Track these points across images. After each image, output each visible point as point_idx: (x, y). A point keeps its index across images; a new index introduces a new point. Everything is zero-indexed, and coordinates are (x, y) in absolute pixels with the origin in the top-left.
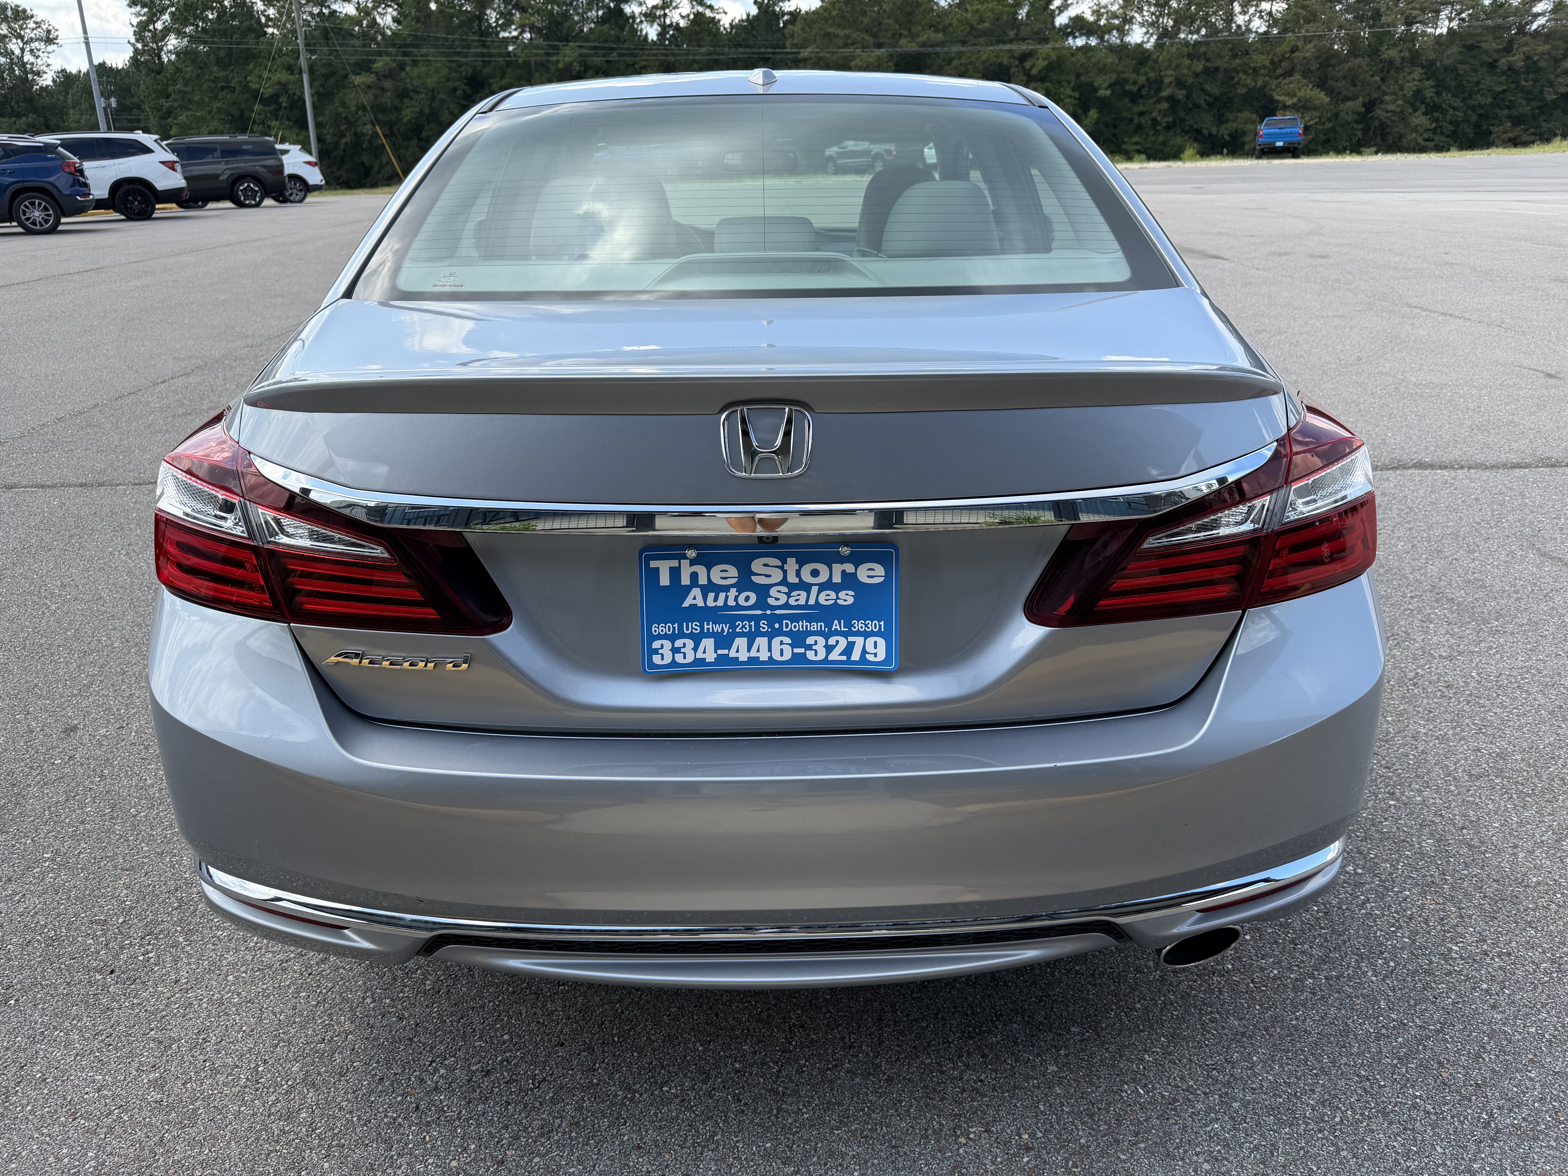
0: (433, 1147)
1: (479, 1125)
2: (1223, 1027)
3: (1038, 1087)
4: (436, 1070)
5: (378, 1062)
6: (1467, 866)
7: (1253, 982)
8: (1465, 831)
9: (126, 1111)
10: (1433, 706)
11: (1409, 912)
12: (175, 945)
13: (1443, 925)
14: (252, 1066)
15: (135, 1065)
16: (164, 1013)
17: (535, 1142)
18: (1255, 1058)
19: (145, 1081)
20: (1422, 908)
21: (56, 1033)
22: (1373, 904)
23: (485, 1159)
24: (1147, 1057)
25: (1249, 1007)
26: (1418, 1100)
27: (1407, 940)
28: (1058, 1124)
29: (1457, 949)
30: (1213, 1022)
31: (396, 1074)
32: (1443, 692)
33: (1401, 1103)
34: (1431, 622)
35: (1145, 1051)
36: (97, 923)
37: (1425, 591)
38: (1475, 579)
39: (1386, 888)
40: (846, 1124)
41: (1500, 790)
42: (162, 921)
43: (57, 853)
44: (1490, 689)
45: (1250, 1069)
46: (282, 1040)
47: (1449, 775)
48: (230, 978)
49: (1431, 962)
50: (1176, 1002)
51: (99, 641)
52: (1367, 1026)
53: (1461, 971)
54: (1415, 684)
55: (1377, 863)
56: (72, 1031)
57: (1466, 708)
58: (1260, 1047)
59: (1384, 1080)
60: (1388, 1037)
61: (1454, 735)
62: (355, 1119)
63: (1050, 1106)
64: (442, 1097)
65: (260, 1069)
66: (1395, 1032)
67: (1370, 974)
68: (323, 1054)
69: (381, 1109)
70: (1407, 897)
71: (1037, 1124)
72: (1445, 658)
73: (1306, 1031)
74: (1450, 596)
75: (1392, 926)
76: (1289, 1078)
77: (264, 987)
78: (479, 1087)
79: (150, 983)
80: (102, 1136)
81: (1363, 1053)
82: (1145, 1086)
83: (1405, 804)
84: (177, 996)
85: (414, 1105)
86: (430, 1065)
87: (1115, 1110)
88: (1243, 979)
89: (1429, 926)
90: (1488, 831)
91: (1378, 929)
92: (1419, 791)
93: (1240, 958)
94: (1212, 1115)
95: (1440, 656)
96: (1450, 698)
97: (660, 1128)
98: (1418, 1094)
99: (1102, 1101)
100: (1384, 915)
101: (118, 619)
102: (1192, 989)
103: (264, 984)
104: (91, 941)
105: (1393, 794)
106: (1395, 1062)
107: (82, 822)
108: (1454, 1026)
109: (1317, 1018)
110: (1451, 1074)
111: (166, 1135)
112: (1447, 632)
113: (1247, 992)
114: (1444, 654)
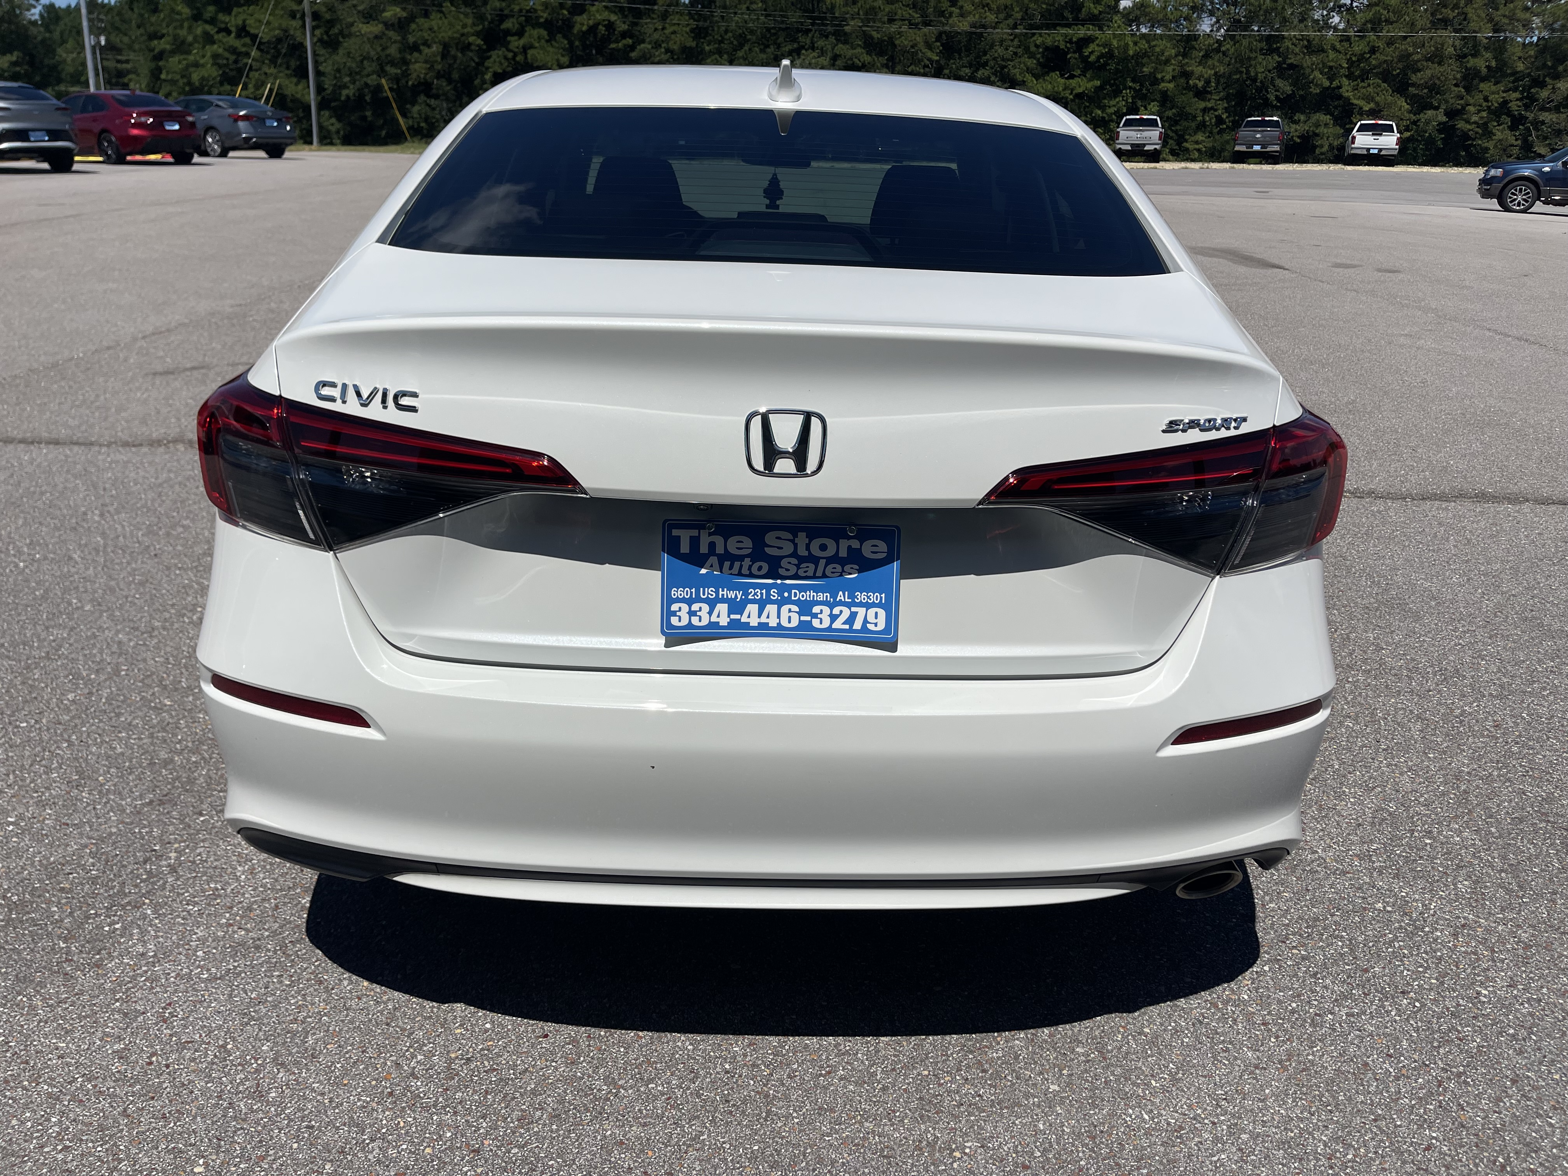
0: (407, 1133)
1: (455, 1113)
2: (1236, 1058)
3: (1039, 1106)
4: (413, 1056)
5: (352, 1045)
6: (1503, 910)
7: (1269, 1013)
8: (1503, 875)
9: (89, 1081)
10: (1480, 744)
11: (1439, 954)
12: (144, 917)
13: (1474, 968)
14: (221, 1043)
15: (99, 1034)
16: (130, 985)
17: (514, 1133)
18: (1267, 1091)
19: (110, 1052)
20: (1453, 950)
21: (19, 998)
22: (1401, 943)
23: (461, 1147)
24: (1153, 1082)
25: (1264, 1038)
26: (1434, 1141)
27: (1434, 981)
28: (1058, 1144)
29: (1486, 993)
30: (1226, 1051)
31: (371, 1058)
32: (1490, 732)
33: (1416, 1143)
34: (1482, 660)
35: (1152, 1076)
36: (62, 890)
37: (1480, 627)
38: (1533, 617)
39: (1416, 928)
40: (837, 1132)
41: (1544, 834)
42: (130, 892)
43: (21, 817)
44: (1540, 731)
45: (1262, 1101)
46: (253, 1018)
47: (1491, 817)
48: (200, 953)
49: (1459, 1005)
50: (1187, 1029)
51: (70, 603)
52: (1387, 1066)
53: (1488, 1014)
54: (1461, 722)
55: (1408, 902)
56: (35, 996)
57: (1515, 749)
58: (1274, 1080)
59: (1401, 1120)
60: (1408, 1078)
61: (1499, 776)
62: (326, 1101)
63: (1051, 1125)
64: (419, 1083)
65: (229, 1047)
66: (1415, 1073)
67: (1393, 1013)
68: (295, 1035)
69: (354, 1093)
70: (1438, 937)
71: (1035, 1142)
72: (1494, 697)
73: (1322, 1066)
74: (1506, 633)
75: (1421, 966)
76: (1302, 1113)
77: (236, 964)
78: (457, 1074)
79: (116, 954)
80: (66, 1103)
81: (1381, 1093)
82: (1151, 1111)
83: (1442, 843)
84: (144, 968)
85: (389, 1090)
86: (407, 1051)
87: (1117, 1134)
88: (1259, 1011)
89: (1458, 968)
90: (1528, 875)
91: (1405, 968)
92: (1459, 833)
93: (1257, 989)
94: (1219, 1145)
95: (1491, 695)
96: (1497, 738)
97: (645, 1125)
98: (1434, 1135)
99: (1104, 1123)
100: (1412, 955)
101: (90, 581)
102: (1204, 1018)
103: (235, 961)
104: (56, 909)
105: (1430, 832)
106: (1413, 1102)
107: (47, 788)
108: (1477, 1069)
109: (1335, 1054)
110: (1470, 1118)
111: (131, 1106)
112: (1499, 670)
113: (1263, 1024)
114: (1494, 693)
